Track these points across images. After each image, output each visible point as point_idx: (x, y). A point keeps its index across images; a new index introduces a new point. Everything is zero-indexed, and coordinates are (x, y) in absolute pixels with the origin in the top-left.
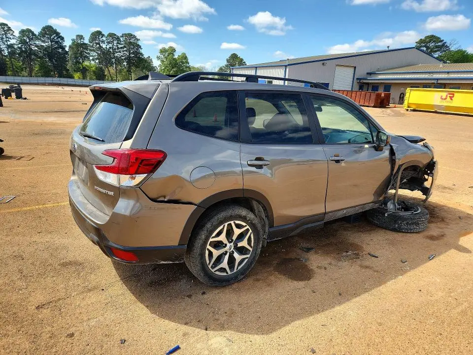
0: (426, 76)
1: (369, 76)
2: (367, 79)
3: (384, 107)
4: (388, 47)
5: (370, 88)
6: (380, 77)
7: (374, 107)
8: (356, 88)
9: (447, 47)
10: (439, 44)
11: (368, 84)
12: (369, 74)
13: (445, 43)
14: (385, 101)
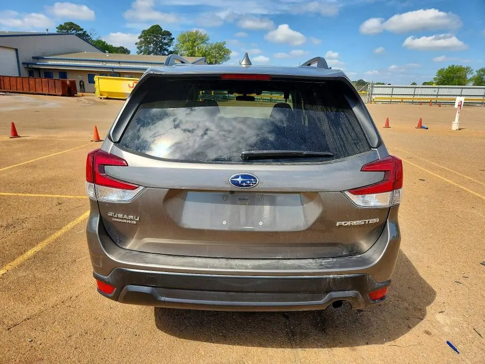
0: (100, 64)
1: (36, 60)
2: (37, 64)
3: (73, 96)
4: (47, 30)
5: (43, 75)
6: (50, 63)
7: (63, 95)
8: (25, 74)
9: (87, 35)
10: (80, 32)
11: (39, 70)
12: (37, 58)
13: (86, 32)
14: (72, 89)
